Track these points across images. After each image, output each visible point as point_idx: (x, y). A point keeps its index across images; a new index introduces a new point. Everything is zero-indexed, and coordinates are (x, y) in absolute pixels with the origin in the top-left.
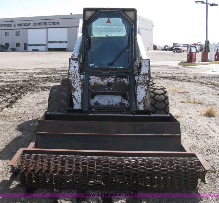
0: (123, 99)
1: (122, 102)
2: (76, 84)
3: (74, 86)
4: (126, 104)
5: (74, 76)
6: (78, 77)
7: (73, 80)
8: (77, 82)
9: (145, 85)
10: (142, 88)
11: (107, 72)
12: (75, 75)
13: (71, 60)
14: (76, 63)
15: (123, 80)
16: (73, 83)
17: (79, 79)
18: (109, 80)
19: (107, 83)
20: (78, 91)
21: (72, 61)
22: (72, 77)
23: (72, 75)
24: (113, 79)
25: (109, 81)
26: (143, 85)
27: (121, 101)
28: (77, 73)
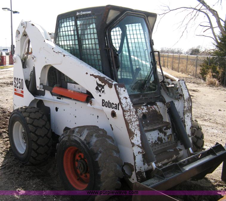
0: (159, 133)
1: (160, 137)
2: (133, 126)
3: (131, 129)
4: (163, 139)
5: (130, 113)
6: (134, 114)
7: (130, 119)
8: (134, 121)
9: (190, 113)
10: (188, 116)
11: (136, 99)
12: (130, 111)
13: (117, 86)
14: (124, 91)
15: (154, 108)
16: (130, 124)
17: (136, 116)
18: (143, 110)
19: (142, 115)
20: (136, 135)
21: (120, 88)
22: (127, 115)
23: (128, 111)
24: (145, 108)
25: (143, 112)
26: (188, 113)
27: (158, 136)
28: (132, 108)
